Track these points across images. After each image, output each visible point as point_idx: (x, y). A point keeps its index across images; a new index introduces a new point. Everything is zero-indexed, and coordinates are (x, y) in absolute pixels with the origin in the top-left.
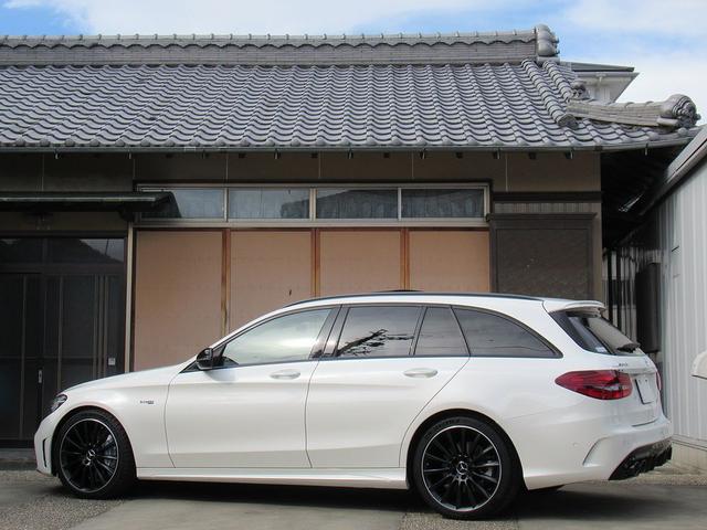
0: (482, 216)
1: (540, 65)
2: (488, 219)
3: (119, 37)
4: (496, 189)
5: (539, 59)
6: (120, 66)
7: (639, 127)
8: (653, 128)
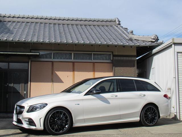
2: (112, 61)
3: (24, 15)
4: (114, 54)
5: (117, 25)
7: (146, 41)
8: (149, 41)
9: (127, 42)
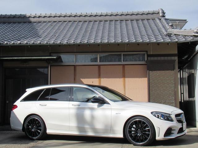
2: (146, 62)
4: (148, 54)
5: (160, 18)
7: (188, 36)
8: (191, 36)
9: (163, 39)
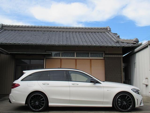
0: (103, 57)
1: (108, 33)
2: (104, 58)
3: (41, 26)
4: (105, 53)
6: (39, 31)
7: (129, 43)
8: (132, 43)
9: (115, 44)
